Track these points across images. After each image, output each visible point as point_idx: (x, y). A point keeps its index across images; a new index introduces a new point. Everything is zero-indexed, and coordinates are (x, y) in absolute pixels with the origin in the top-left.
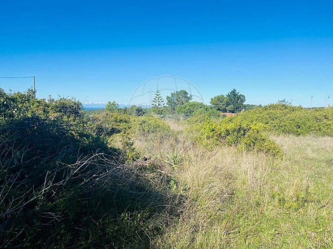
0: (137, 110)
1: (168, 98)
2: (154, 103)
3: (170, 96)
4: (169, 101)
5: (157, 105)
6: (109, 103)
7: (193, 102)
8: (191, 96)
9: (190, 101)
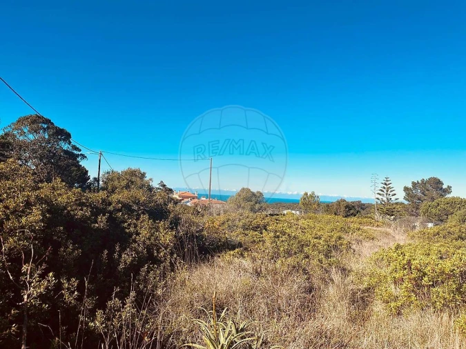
0: (346, 207)
1: (406, 189)
2: (380, 197)
3: (410, 186)
4: (408, 194)
5: (385, 199)
6: (306, 194)
7: (453, 198)
8: (449, 187)
9: (448, 196)
